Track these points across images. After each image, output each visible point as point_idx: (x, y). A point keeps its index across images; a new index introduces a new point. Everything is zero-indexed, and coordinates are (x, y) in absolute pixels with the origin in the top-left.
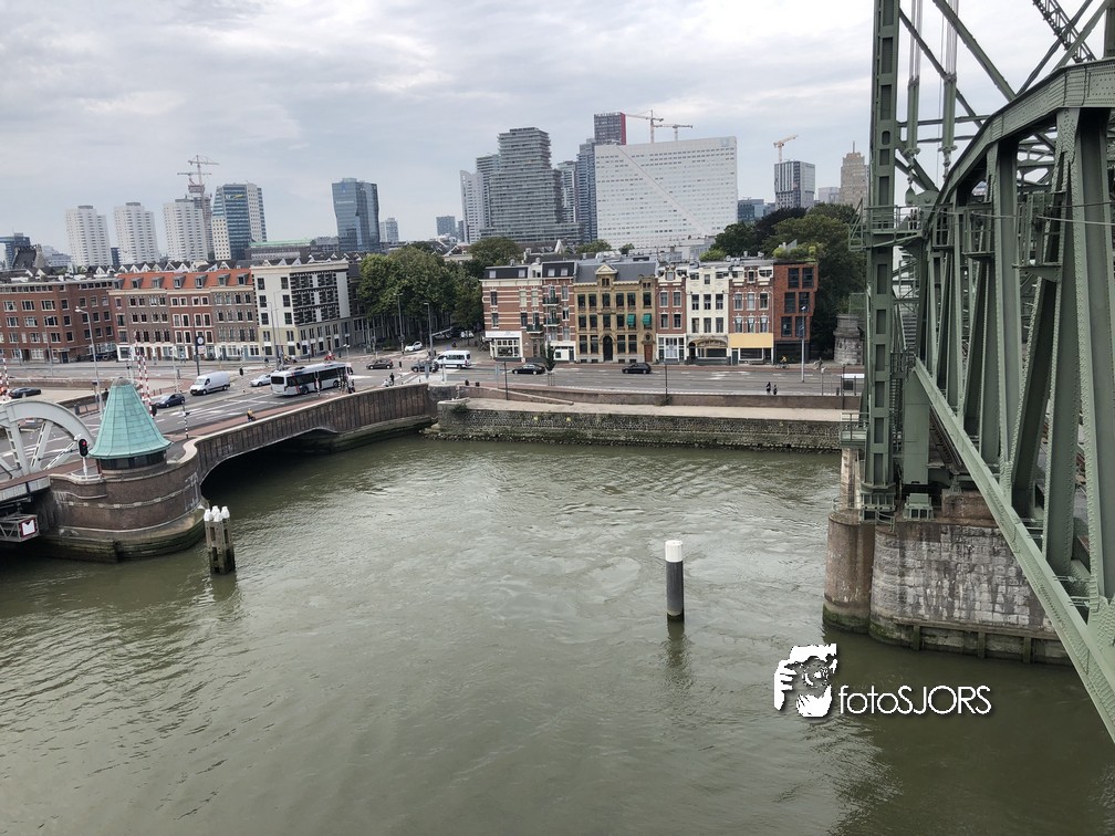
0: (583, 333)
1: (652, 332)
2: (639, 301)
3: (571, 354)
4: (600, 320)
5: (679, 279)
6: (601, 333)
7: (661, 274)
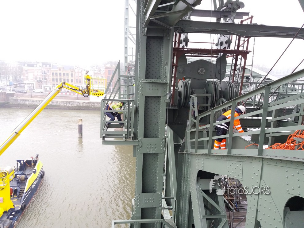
0: (53, 83)
2: (70, 75)
3: (50, 89)
4: (59, 80)
5: (80, 70)
7: (75, 69)
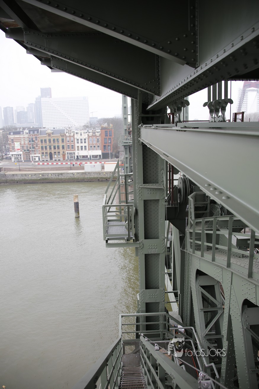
0: (43, 152)
1: (65, 151)
3: (39, 158)
4: (48, 147)
5: (72, 134)
6: (49, 152)
7: (67, 132)
